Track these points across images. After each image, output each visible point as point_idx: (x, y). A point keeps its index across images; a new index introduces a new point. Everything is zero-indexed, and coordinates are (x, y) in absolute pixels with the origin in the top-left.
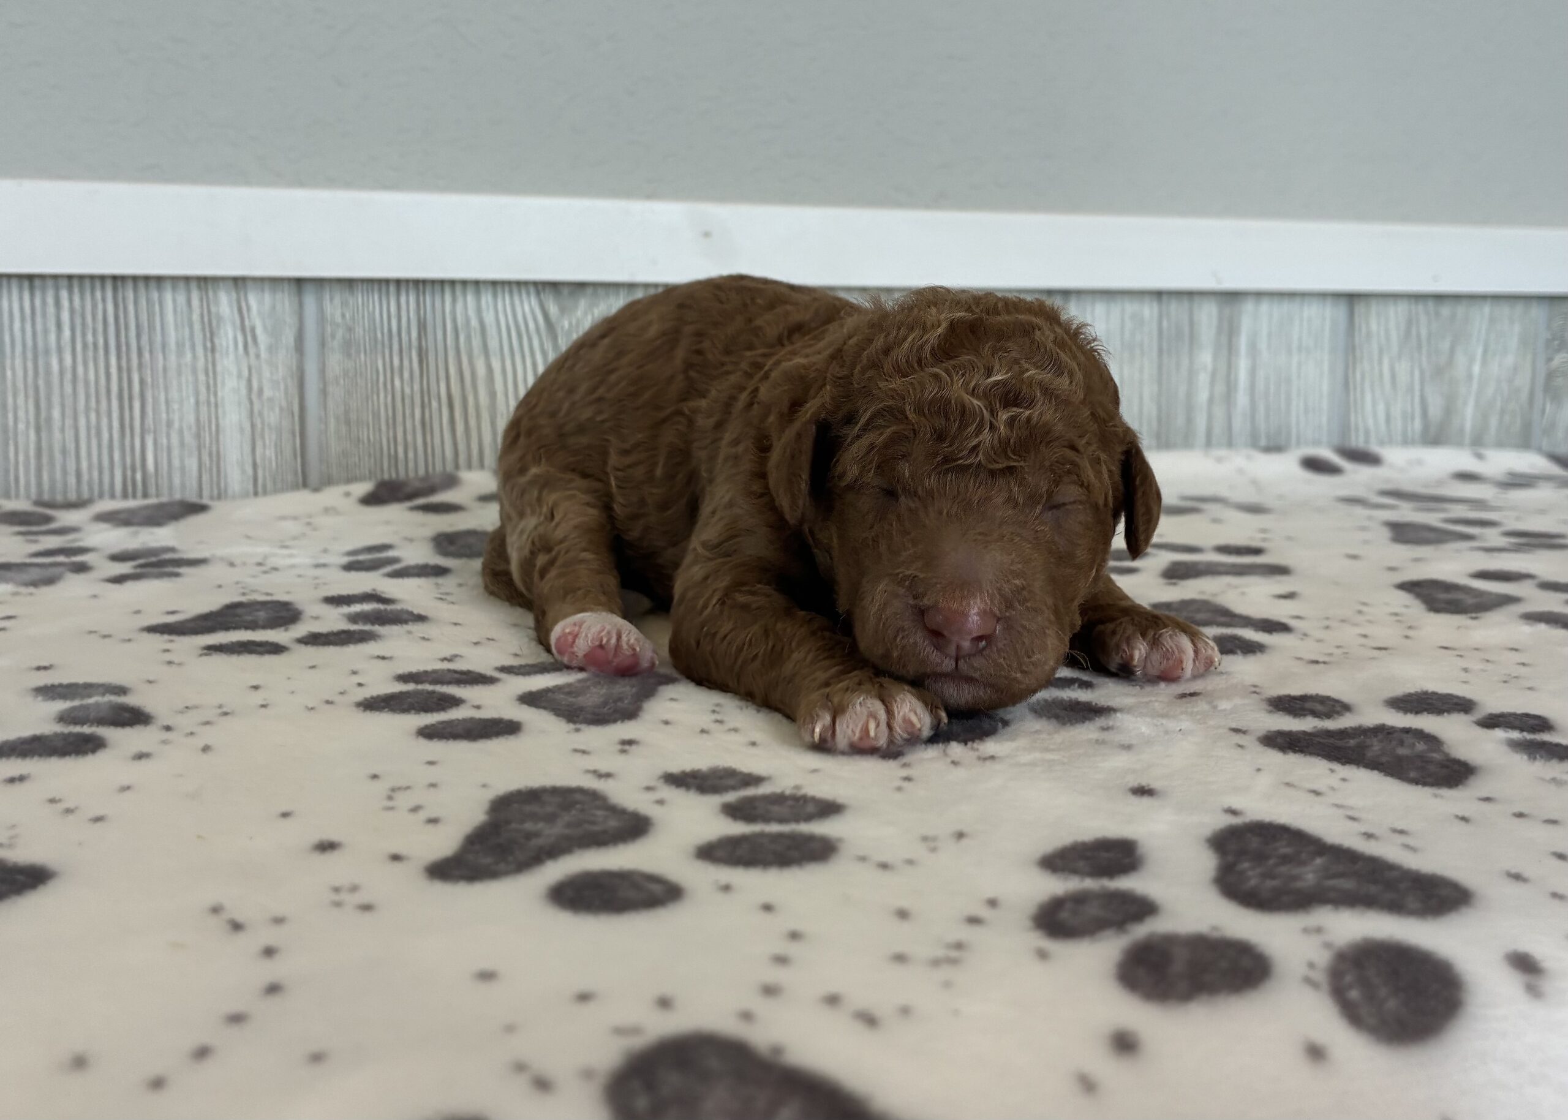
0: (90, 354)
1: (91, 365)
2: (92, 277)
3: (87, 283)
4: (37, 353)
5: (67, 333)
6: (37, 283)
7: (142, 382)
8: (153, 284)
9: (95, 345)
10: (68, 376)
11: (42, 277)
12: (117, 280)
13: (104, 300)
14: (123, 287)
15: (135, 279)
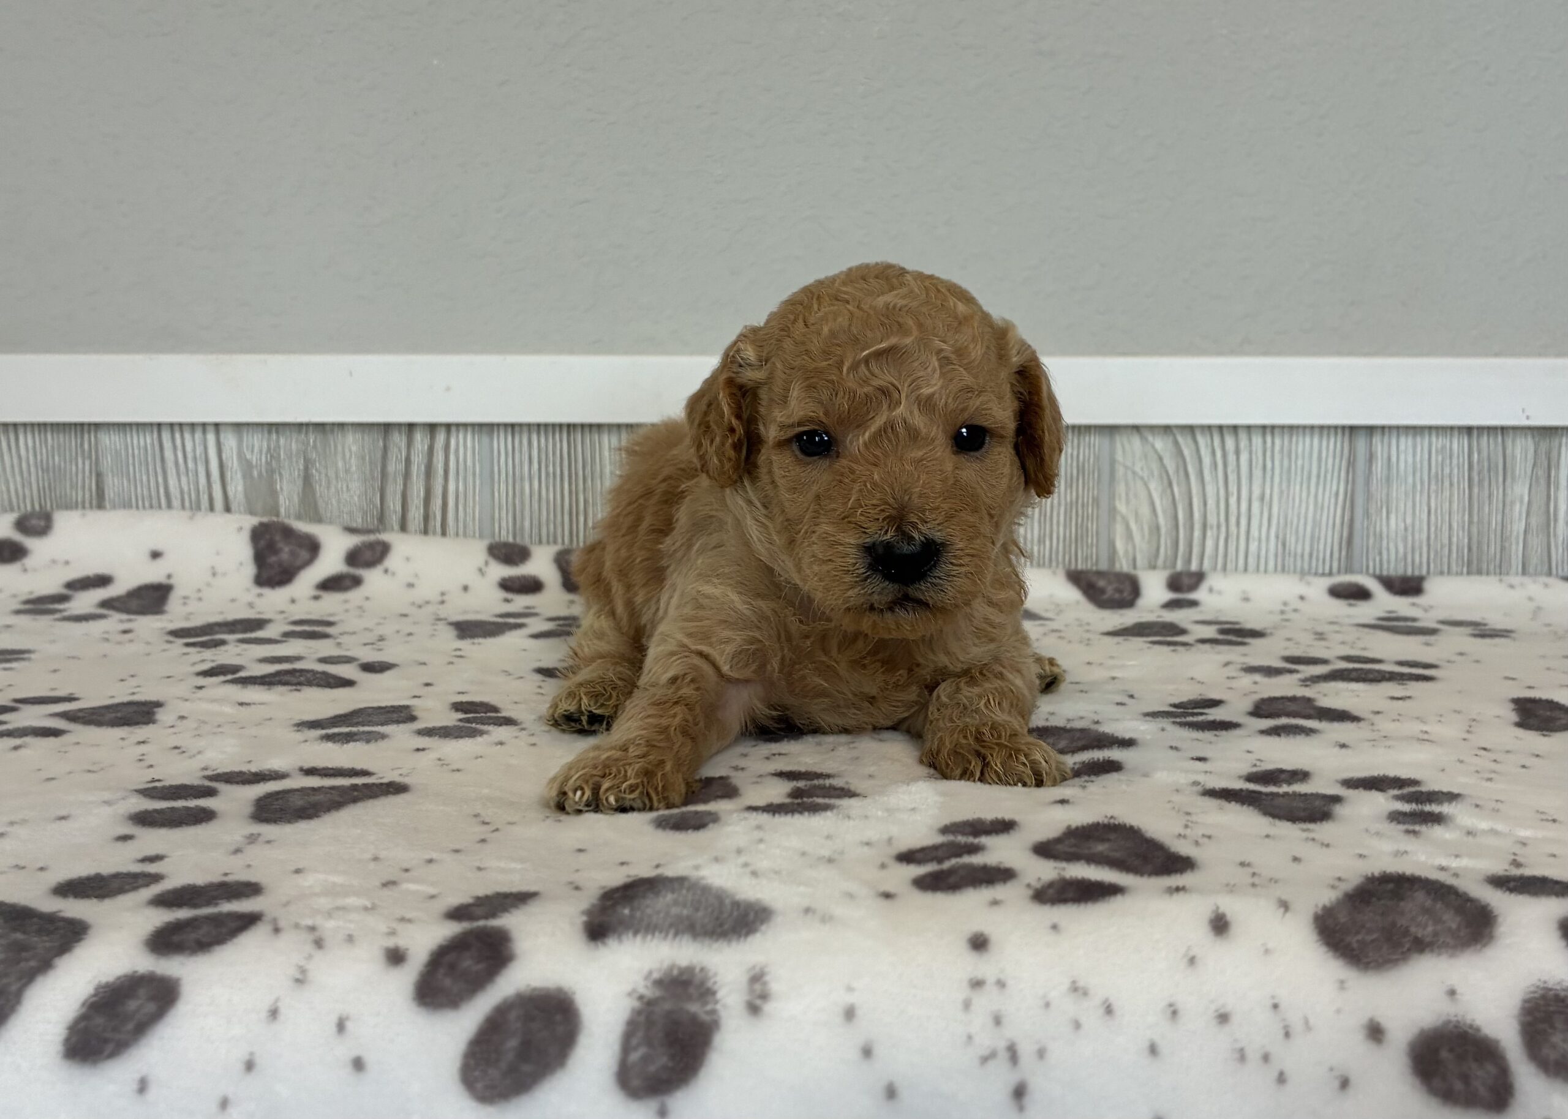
0: (551, 481)
1: (551, 489)
2: (554, 425)
3: (550, 429)
4: (515, 479)
5: (535, 466)
6: (517, 429)
7: (586, 501)
8: (594, 429)
9: (554, 474)
10: (536, 497)
11: (521, 425)
12: (571, 427)
13: (561, 441)
14: (574, 431)
15: (583, 426)
